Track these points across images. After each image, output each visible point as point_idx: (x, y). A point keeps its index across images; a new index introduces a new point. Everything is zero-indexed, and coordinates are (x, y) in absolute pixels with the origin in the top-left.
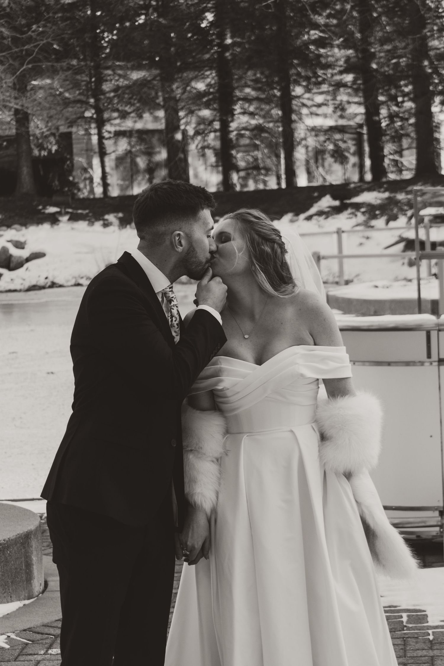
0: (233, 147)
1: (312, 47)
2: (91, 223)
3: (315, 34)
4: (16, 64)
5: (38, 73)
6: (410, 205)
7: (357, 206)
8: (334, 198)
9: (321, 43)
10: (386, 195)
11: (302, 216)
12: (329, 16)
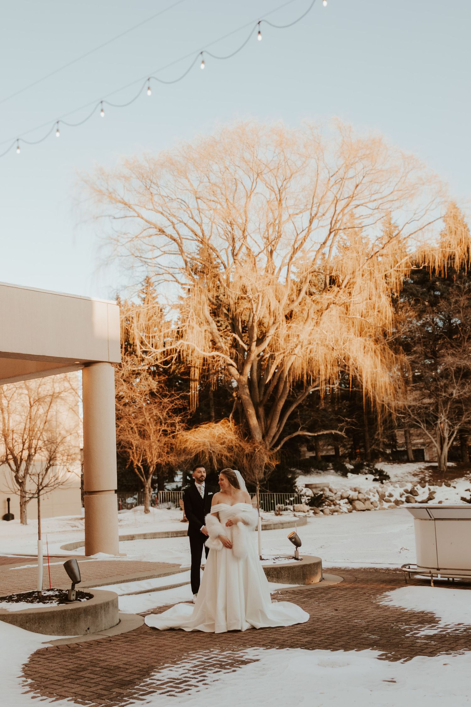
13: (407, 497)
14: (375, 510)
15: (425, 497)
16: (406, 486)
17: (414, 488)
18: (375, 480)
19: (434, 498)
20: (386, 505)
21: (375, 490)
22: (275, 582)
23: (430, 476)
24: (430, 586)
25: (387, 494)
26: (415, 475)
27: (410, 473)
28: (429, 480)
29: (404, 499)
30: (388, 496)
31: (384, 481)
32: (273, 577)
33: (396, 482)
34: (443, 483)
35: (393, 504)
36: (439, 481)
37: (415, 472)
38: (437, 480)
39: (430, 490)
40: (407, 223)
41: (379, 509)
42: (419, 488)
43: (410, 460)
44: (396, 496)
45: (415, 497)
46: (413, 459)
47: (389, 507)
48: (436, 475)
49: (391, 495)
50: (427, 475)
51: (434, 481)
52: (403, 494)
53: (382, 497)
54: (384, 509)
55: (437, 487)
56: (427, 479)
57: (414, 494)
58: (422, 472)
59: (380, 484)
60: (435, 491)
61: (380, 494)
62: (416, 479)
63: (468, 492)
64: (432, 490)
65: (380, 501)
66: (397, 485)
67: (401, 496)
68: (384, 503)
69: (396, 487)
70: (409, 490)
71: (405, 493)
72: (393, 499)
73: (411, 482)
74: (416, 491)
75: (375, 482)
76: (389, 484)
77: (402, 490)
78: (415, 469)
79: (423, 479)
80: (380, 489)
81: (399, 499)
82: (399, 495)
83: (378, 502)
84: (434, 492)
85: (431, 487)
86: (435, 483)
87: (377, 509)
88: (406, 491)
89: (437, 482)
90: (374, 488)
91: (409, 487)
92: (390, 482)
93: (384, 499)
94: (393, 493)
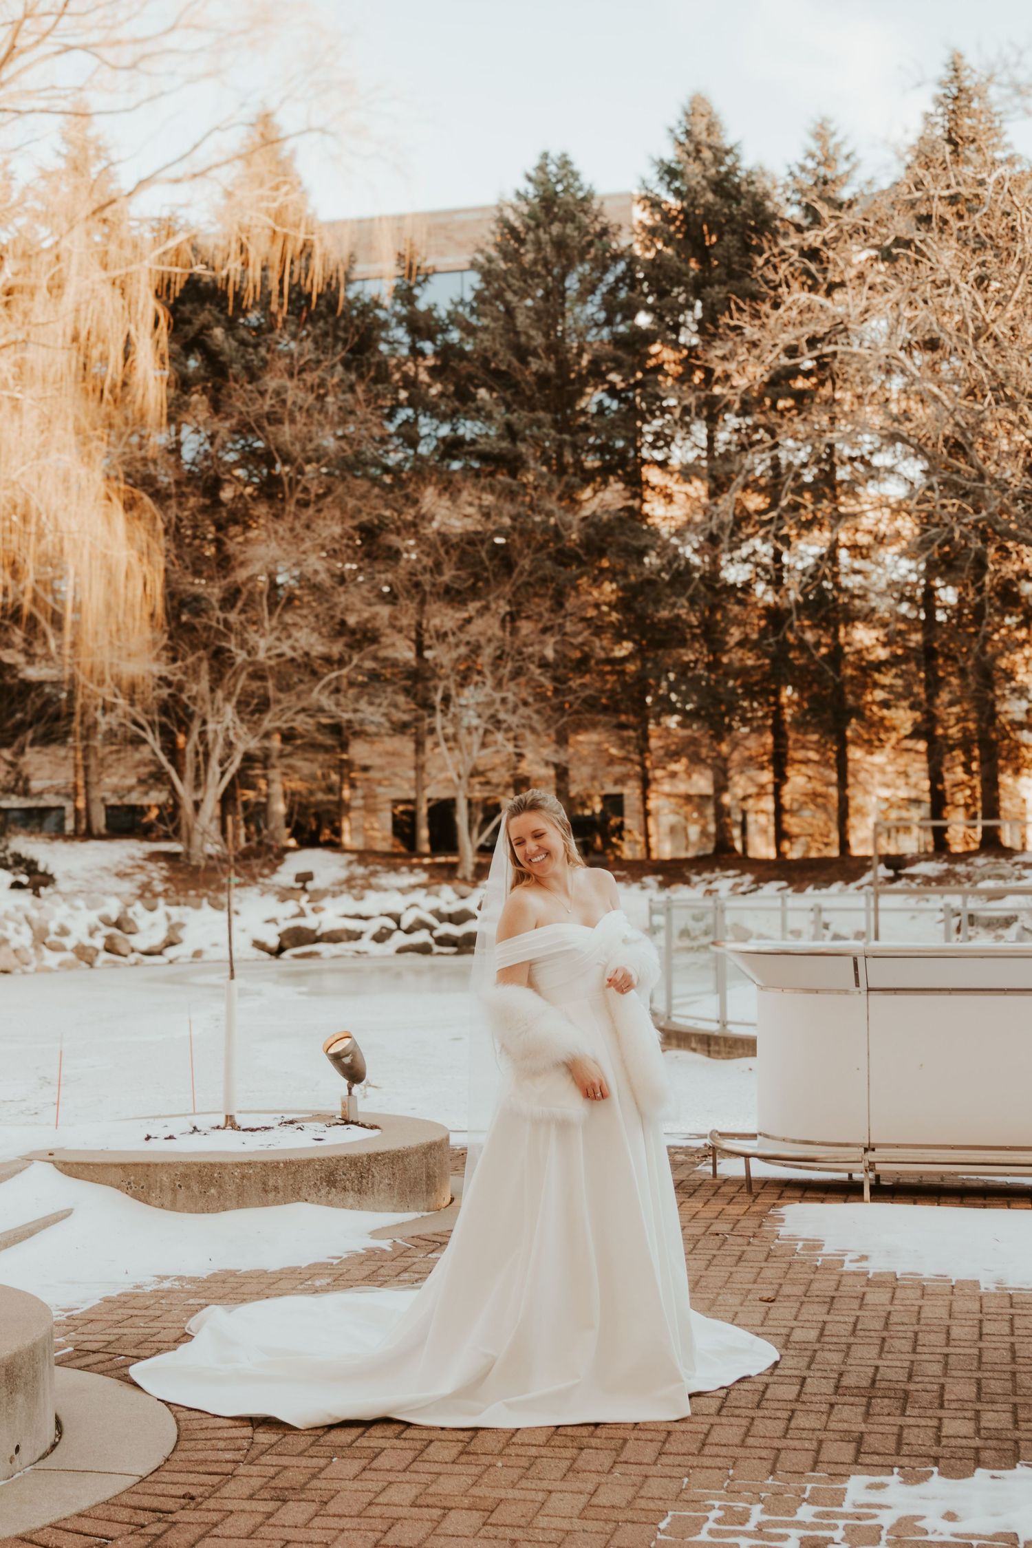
0: (787, 812)
1: (875, 708)
2: (628, 885)
3: (880, 695)
4: (556, 716)
5: (579, 727)
6: (969, 877)
7: (912, 877)
8: (888, 867)
9: (885, 704)
10: (945, 866)
11: (853, 885)
12: (896, 676)
13: (109, 938)
14: (24, 973)
15: (156, 937)
16: (103, 904)
17: (125, 912)
18: (17, 885)
19: (180, 941)
20: (52, 959)
21: (20, 916)
22: (352, 1208)
23: (167, 880)
24: (862, 1200)
25: (53, 927)
26: (121, 875)
27: (105, 869)
28: (166, 891)
29: (99, 942)
30: (57, 934)
31: (42, 890)
32: (345, 1189)
33: (76, 894)
34: (205, 901)
35: (70, 956)
36: (192, 893)
37: (121, 867)
38: (187, 890)
39: (168, 917)
40: (217, 128)
41: (37, 971)
42: (138, 913)
43: (95, 832)
44: (79, 935)
45: (130, 937)
46: (103, 831)
47: (61, 965)
48: (180, 876)
49: (64, 932)
50: (155, 875)
51: (177, 892)
52: (97, 929)
53: (40, 937)
54: (49, 970)
55: (188, 909)
56: (159, 887)
57: (128, 929)
58: (141, 867)
59: (33, 898)
60: (185, 921)
61: (36, 926)
62: (128, 887)
63: (272, 926)
64: (175, 919)
65: (36, 948)
66: (80, 903)
67: (91, 934)
68: (47, 952)
69: (77, 909)
70: (114, 918)
71: (101, 925)
72: (69, 942)
73: (117, 895)
74: (130, 921)
75: (15, 892)
76: (58, 898)
77: (92, 917)
78: (117, 857)
79: (146, 887)
80: (34, 914)
81: (87, 941)
82: (86, 931)
83: (32, 951)
84: (181, 925)
85: (175, 911)
86: (182, 900)
87: (30, 969)
88: (106, 921)
89: (186, 896)
90: (17, 908)
91: (113, 908)
92: (57, 892)
93: (47, 940)
94: (69, 924)
